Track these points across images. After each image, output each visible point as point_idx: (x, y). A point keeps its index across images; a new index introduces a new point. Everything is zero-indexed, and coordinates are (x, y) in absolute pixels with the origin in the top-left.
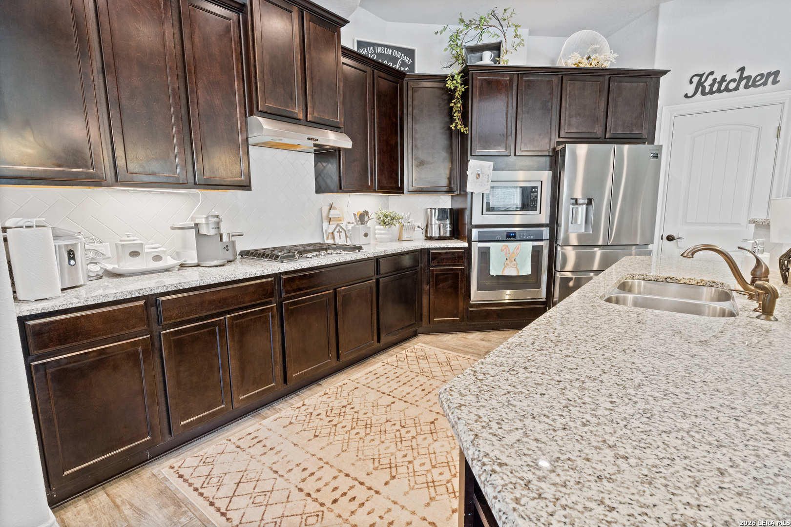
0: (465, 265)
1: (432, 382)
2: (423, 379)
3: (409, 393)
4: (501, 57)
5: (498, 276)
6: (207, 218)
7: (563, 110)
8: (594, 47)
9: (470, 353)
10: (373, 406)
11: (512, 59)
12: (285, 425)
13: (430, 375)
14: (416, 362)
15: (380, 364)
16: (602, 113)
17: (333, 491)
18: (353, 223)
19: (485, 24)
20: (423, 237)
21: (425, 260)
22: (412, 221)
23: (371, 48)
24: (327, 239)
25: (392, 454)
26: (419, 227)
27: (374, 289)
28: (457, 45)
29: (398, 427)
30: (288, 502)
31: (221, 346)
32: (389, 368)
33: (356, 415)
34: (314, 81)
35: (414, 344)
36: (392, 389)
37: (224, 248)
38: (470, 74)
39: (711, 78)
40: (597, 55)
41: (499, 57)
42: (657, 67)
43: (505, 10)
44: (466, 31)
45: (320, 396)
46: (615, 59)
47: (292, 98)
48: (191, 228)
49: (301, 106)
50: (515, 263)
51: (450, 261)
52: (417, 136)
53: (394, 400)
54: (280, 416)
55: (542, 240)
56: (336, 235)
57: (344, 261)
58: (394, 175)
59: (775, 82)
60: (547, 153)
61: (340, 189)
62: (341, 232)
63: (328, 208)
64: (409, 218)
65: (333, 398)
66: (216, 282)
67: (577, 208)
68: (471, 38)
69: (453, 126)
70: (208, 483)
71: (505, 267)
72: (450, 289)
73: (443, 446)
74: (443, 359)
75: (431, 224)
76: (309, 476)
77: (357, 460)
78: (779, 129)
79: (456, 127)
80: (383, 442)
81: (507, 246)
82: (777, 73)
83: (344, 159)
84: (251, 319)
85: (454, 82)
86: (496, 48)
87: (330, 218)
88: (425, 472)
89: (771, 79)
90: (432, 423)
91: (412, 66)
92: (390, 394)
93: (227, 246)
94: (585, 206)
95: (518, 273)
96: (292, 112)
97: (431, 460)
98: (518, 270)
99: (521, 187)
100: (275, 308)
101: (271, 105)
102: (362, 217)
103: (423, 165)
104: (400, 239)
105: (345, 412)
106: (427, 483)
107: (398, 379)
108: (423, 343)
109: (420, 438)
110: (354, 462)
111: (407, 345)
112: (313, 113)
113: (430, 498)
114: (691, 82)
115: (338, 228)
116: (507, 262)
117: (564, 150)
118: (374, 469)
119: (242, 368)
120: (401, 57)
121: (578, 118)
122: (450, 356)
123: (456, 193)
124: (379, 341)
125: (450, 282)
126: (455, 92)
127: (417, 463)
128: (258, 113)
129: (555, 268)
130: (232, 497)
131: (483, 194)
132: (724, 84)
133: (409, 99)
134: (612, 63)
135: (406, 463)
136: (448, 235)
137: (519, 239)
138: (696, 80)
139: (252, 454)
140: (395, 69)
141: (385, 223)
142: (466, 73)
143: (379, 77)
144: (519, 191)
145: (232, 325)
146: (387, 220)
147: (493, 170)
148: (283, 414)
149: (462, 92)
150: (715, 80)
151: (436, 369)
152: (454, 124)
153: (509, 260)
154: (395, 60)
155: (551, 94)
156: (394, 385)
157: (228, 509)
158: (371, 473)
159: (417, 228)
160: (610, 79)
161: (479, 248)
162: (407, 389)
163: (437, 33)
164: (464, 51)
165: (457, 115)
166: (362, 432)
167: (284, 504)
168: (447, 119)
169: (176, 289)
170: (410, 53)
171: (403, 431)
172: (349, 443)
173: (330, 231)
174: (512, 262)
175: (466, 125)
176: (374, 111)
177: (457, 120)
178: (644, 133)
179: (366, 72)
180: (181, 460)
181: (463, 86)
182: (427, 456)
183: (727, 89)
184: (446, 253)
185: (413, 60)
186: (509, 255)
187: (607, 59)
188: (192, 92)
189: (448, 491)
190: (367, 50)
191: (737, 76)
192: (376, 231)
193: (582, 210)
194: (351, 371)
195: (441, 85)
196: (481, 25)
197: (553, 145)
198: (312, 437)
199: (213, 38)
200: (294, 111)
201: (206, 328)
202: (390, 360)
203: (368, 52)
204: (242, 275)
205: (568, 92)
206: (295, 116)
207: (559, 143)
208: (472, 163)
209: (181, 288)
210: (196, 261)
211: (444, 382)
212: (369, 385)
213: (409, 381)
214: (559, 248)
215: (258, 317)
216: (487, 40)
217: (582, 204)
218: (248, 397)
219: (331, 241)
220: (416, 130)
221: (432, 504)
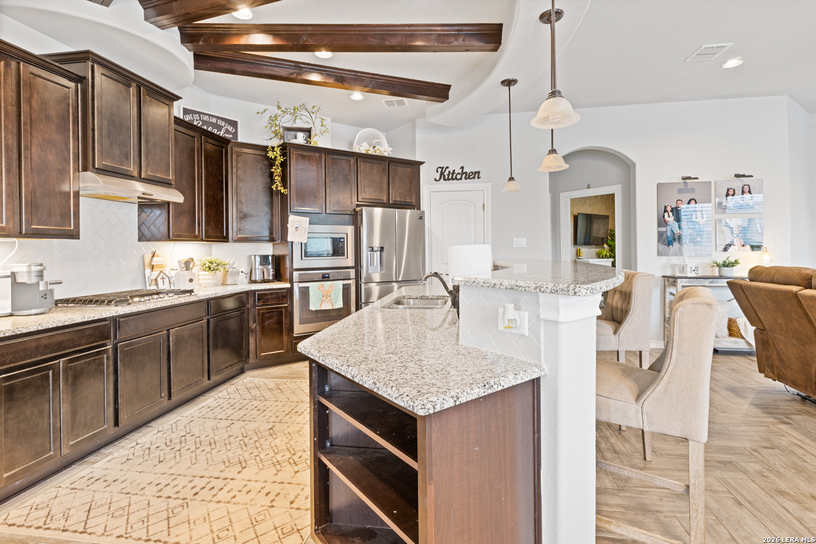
0: (288, 303)
1: (265, 403)
2: (256, 403)
3: (246, 415)
4: (312, 138)
5: (316, 311)
6: (30, 266)
7: (359, 182)
8: (377, 140)
9: (296, 378)
10: (213, 430)
11: (321, 141)
12: (123, 462)
13: (263, 399)
14: (248, 392)
15: (212, 399)
16: (385, 186)
17: (192, 489)
18: (177, 270)
19: (298, 112)
20: (247, 280)
21: (251, 301)
22: (237, 267)
23: (197, 115)
24: (150, 286)
25: (240, 455)
26: (242, 272)
27: (205, 329)
28: (276, 124)
29: (241, 437)
30: (149, 507)
31: (54, 390)
32: (221, 401)
33: (198, 440)
34: (149, 144)
35: (242, 380)
36: (229, 415)
37: (42, 297)
38: (288, 149)
39: (447, 170)
40: (379, 147)
41: (310, 138)
42: (418, 159)
43: (313, 107)
44: (283, 115)
45: (154, 434)
46: (391, 151)
47: (127, 157)
48: (8, 277)
49: (135, 165)
50: (329, 298)
51: (274, 300)
52: (242, 192)
53: (232, 422)
54: (113, 457)
55: (350, 279)
56: (160, 281)
57: (179, 303)
58: (220, 226)
59: (479, 178)
60: (349, 213)
61: (168, 238)
62: (165, 278)
63: (151, 255)
64: (234, 264)
65: (169, 432)
66: (55, 326)
67: (373, 254)
68: (287, 121)
69: (274, 187)
70: (51, 520)
71: (322, 302)
72: (275, 326)
73: (282, 441)
74: (272, 385)
75: (255, 269)
76: (165, 487)
77: (209, 466)
78: (484, 205)
79: (277, 187)
80: (230, 450)
81: (323, 285)
82: (479, 172)
83: (174, 212)
84: (86, 362)
85: (275, 153)
86: (308, 131)
87: (153, 266)
88: (271, 458)
89: (477, 175)
90: (271, 429)
91: (235, 134)
92: (228, 418)
93: (45, 295)
94: (379, 252)
95: (333, 306)
96: (127, 170)
97: (274, 451)
98: (332, 304)
99: (331, 238)
100: (111, 349)
101: (108, 163)
102: (188, 265)
103: (247, 217)
104: (224, 284)
105: (185, 440)
106: (273, 463)
107: (233, 407)
108: (251, 377)
109: (262, 441)
110: (205, 468)
111: (235, 381)
112: (146, 172)
113: (277, 471)
114: (437, 172)
115: (162, 274)
116: (324, 298)
117: (361, 211)
118: (226, 467)
119: (74, 413)
120: (225, 126)
121: (370, 188)
122: (279, 382)
123: (277, 242)
124: (209, 379)
125: (275, 319)
126: (276, 161)
127: (262, 456)
128: (93, 169)
129: (361, 301)
130: (86, 520)
131: (301, 243)
132: (455, 175)
133: (233, 161)
134: (389, 154)
135: (254, 457)
136: (271, 278)
137: (332, 279)
138: (440, 170)
139: (94, 489)
140: (219, 136)
141: (210, 269)
142: (284, 148)
143: (207, 142)
144: (330, 241)
145: (67, 369)
146: (213, 266)
147: (310, 224)
148: (116, 455)
149: (282, 161)
150: (449, 172)
151: (267, 394)
152: (275, 186)
153: (326, 296)
154: (220, 128)
155: (350, 170)
156: (230, 412)
157: (86, 528)
158: (224, 470)
159: (240, 273)
160: (389, 163)
161: (300, 288)
162: (243, 412)
163: (259, 113)
164: (281, 130)
165: (277, 179)
166: (208, 449)
167: (147, 509)
168: (268, 180)
169: (13, 334)
170: (234, 124)
171: (246, 440)
172: (198, 458)
173: (153, 277)
174: (327, 298)
175: (285, 187)
176: (202, 170)
177: (278, 183)
178: (414, 201)
179: (195, 138)
180: (5, 513)
181: (282, 157)
182: (270, 449)
183: (456, 179)
184: (271, 293)
185: (236, 129)
186: (325, 293)
187: (385, 150)
188: (26, 148)
189: (290, 463)
190: (193, 116)
191: (460, 171)
192: (200, 277)
193: (377, 255)
194: (181, 410)
195: (263, 153)
196: (295, 112)
197: (354, 206)
198: (157, 463)
199: (52, 103)
200: (129, 169)
201: (40, 372)
202: (220, 395)
203: (193, 118)
204: (80, 318)
205: (362, 170)
206: (130, 173)
207: (358, 206)
208: (292, 218)
209: (19, 333)
210: (9, 311)
211: (276, 401)
212: (204, 416)
213: (244, 406)
214: (363, 285)
215: (93, 360)
216: (299, 124)
217: (377, 251)
218: (78, 441)
219: (153, 287)
220: (241, 188)
221: (279, 473)
